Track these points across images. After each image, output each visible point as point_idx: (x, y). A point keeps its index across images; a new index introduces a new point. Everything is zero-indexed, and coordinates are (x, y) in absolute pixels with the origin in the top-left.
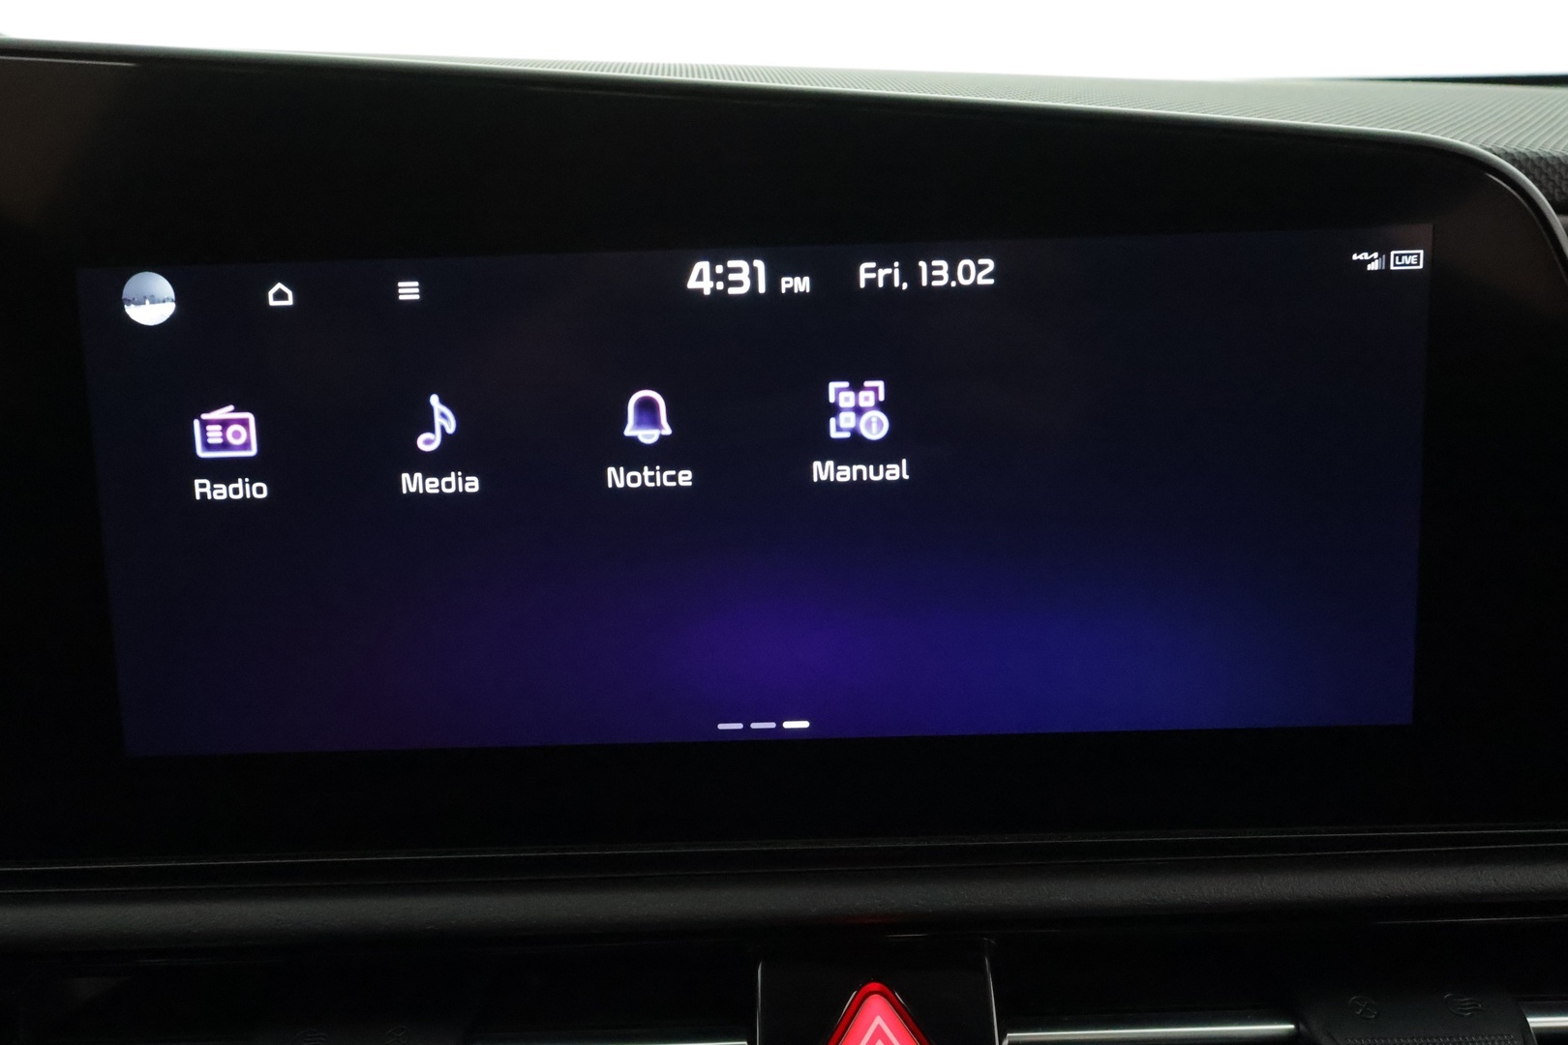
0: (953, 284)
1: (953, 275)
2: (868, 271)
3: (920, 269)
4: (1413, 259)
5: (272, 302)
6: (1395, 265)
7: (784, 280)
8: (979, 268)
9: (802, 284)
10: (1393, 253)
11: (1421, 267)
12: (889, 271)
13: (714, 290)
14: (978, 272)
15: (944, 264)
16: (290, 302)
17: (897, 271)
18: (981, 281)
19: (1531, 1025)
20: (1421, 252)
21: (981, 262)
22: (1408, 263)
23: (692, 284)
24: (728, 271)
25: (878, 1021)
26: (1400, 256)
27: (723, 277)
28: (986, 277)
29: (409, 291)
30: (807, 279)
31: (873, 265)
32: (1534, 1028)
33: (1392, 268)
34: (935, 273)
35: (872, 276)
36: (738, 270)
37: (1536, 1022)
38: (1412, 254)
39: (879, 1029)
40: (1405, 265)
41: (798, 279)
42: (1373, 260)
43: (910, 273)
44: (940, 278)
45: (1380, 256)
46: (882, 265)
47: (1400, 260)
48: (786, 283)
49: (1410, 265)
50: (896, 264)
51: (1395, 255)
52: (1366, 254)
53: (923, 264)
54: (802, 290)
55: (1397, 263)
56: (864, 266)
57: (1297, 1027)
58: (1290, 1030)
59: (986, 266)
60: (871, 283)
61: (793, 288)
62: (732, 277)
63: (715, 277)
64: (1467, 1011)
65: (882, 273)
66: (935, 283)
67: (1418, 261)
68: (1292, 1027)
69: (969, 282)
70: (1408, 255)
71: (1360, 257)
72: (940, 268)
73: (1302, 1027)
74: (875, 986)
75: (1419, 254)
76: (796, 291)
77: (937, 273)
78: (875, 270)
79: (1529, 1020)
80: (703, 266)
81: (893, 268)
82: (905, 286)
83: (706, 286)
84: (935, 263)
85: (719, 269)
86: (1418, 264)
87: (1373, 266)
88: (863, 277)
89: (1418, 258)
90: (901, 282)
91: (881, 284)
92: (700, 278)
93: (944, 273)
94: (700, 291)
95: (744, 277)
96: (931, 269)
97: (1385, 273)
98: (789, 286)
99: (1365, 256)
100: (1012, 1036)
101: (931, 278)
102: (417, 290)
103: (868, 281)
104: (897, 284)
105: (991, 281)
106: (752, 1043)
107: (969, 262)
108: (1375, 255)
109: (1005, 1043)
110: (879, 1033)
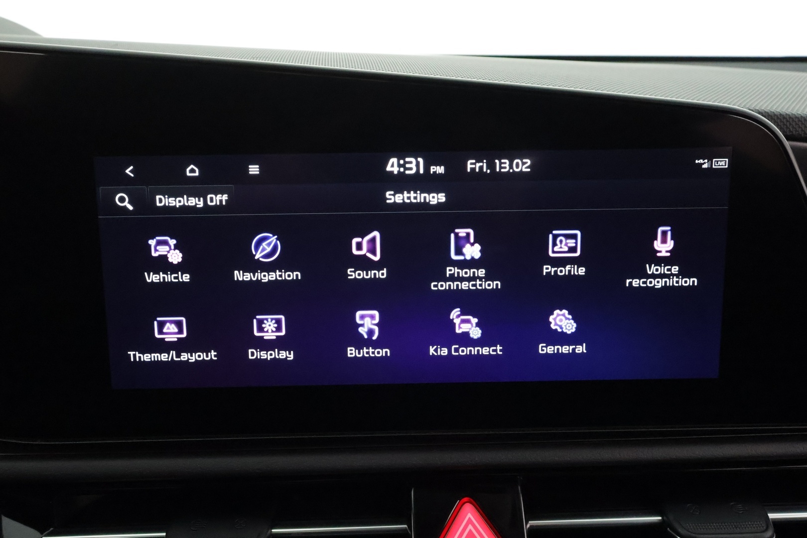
0: (511, 171)
1: (511, 166)
2: (472, 164)
3: (496, 163)
4: (723, 163)
5: (188, 174)
6: (715, 166)
7: (432, 167)
8: (524, 164)
9: (440, 170)
10: (714, 160)
11: (727, 167)
12: (481, 164)
13: (399, 171)
14: (523, 165)
15: (507, 161)
16: (197, 174)
17: (485, 164)
18: (524, 170)
19: (770, 517)
20: (727, 160)
21: (524, 160)
22: (721, 165)
23: (389, 168)
24: (406, 163)
25: (469, 515)
26: (717, 161)
27: (403, 166)
28: (526, 168)
29: (254, 170)
30: (443, 167)
31: (474, 161)
32: (772, 519)
33: (714, 167)
35: (474, 166)
36: (411, 163)
37: (772, 516)
38: (723, 161)
39: (470, 518)
40: (719, 166)
41: (438, 167)
42: (705, 163)
43: (491, 166)
44: (505, 168)
45: (708, 161)
46: (478, 161)
47: (717, 163)
48: (433, 169)
49: (722, 166)
50: (485, 161)
51: (715, 161)
53: (497, 161)
54: (440, 172)
55: (716, 165)
56: (469, 162)
57: (663, 519)
58: (659, 520)
59: (526, 163)
60: (473, 170)
62: (407, 166)
63: (399, 166)
64: (741, 511)
65: (478, 165)
66: (502, 170)
67: (726, 164)
68: (660, 518)
69: (518, 170)
70: (721, 161)
71: (699, 162)
72: (505, 163)
73: (665, 518)
74: (466, 499)
75: (726, 161)
76: (438, 173)
77: (504, 165)
78: (474, 164)
79: (769, 515)
80: (394, 160)
81: (483, 163)
82: (489, 171)
83: (395, 170)
84: (503, 161)
85: (402, 162)
86: (725, 166)
87: (705, 166)
88: (469, 167)
89: (726, 163)
90: (487, 169)
91: (477, 170)
92: (392, 166)
93: (507, 165)
94: (392, 172)
95: (413, 166)
96: (501, 163)
97: (710, 169)
98: (435, 170)
99: (701, 161)
100: (532, 523)
101: (501, 168)
102: (258, 170)
103: (471, 169)
104: (485, 170)
105: (529, 170)
106: (410, 527)
107: (519, 161)
108: (706, 161)
109: (528, 526)
110: (470, 521)
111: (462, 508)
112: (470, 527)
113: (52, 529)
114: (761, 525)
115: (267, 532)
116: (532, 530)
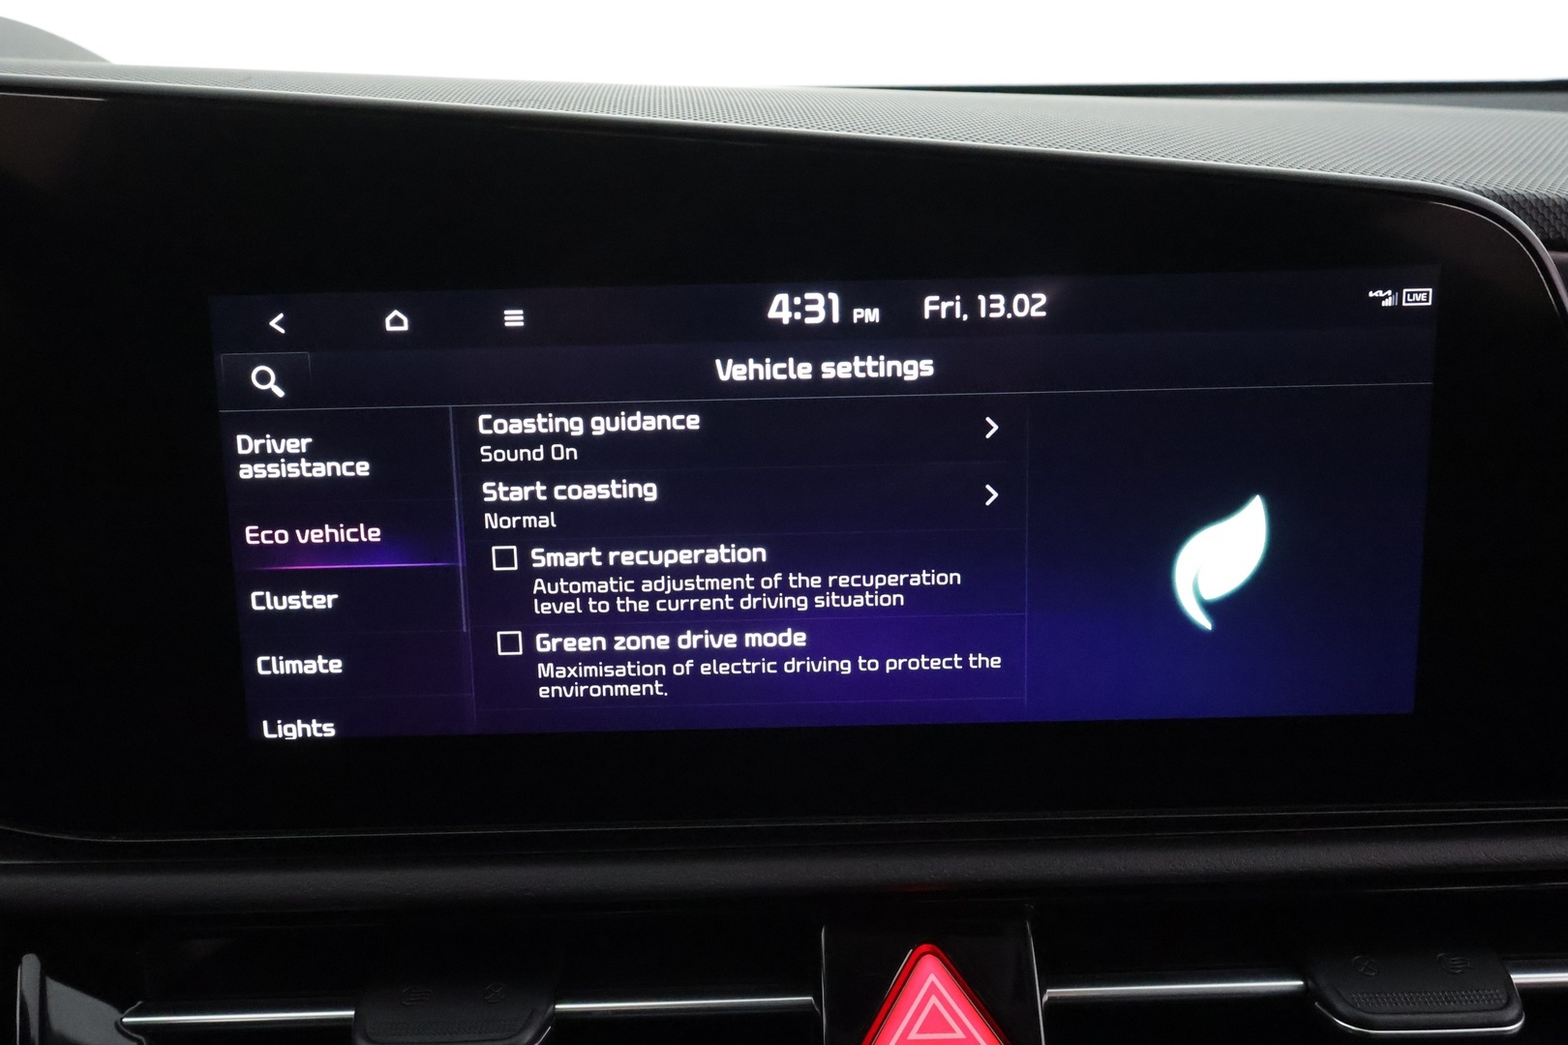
0: (1009, 316)
1: (1009, 307)
2: (932, 303)
3: (979, 302)
4: (1423, 297)
5: (389, 328)
6: (1407, 302)
7: (856, 311)
8: (1033, 302)
9: (872, 315)
10: (1405, 291)
11: (1430, 304)
12: (951, 304)
13: (792, 319)
14: (1032, 305)
15: (1001, 297)
16: (405, 327)
17: (958, 304)
18: (1034, 314)
19: (1514, 981)
20: (1430, 290)
21: (1034, 296)
22: (1418, 300)
23: (772, 314)
24: (805, 302)
25: (932, 978)
26: (1412, 293)
27: (801, 308)
28: (1039, 310)
29: (514, 318)
30: (876, 311)
31: (936, 298)
32: (1518, 984)
33: (1404, 304)
34: (992, 306)
35: (936, 308)
36: (814, 302)
37: (1518, 978)
38: (1422, 292)
39: (933, 984)
40: (1416, 302)
41: (868, 310)
42: (1387, 297)
43: (971, 306)
44: (997, 310)
45: (1393, 293)
46: (944, 298)
47: (1411, 297)
48: (858, 314)
49: (1421, 301)
50: (958, 298)
51: (1407, 293)
52: (1381, 292)
53: (982, 298)
54: (872, 320)
55: (1409, 300)
56: (928, 299)
57: (1306, 984)
58: (1299, 986)
59: (1038, 300)
60: (935, 314)
61: (863, 319)
62: (809, 308)
63: (793, 308)
64: (1460, 969)
65: (945, 305)
66: (993, 315)
67: (1427, 299)
68: (1301, 983)
69: (1023, 314)
70: (1418, 293)
71: (1376, 294)
72: (997, 301)
73: (1310, 983)
74: (924, 947)
75: (1428, 292)
76: (867, 321)
77: (995, 306)
78: (938, 303)
79: (1512, 976)
80: (782, 298)
82: (965, 317)
83: (786, 317)
84: (993, 297)
85: (797, 301)
86: (1428, 301)
87: (1388, 303)
88: (928, 309)
89: (1428, 296)
90: (962, 312)
91: (943, 315)
92: (780, 309)
93: (1001, 306)
94: (779, 321)
95: (820, 308)
96: (989, 302)
97: (1398, 308)
98: (861, 316)
99: (1380, 293)
100: (1052, 992)
101: (989, 310)
102: (522, 318)
103: (932, 312)
104: (958, 315)
105: (1043, 314)
106: (818, 999)
107: (1024, 296)
108: (1389, 292)
109: (1046, 998)
110: (933, 989)
111: (919, 963)
112: (934, 1000)
113: (139, 1003)
114: (1497, 995)
115: (548, 1007)
116: (1053, 1006)
